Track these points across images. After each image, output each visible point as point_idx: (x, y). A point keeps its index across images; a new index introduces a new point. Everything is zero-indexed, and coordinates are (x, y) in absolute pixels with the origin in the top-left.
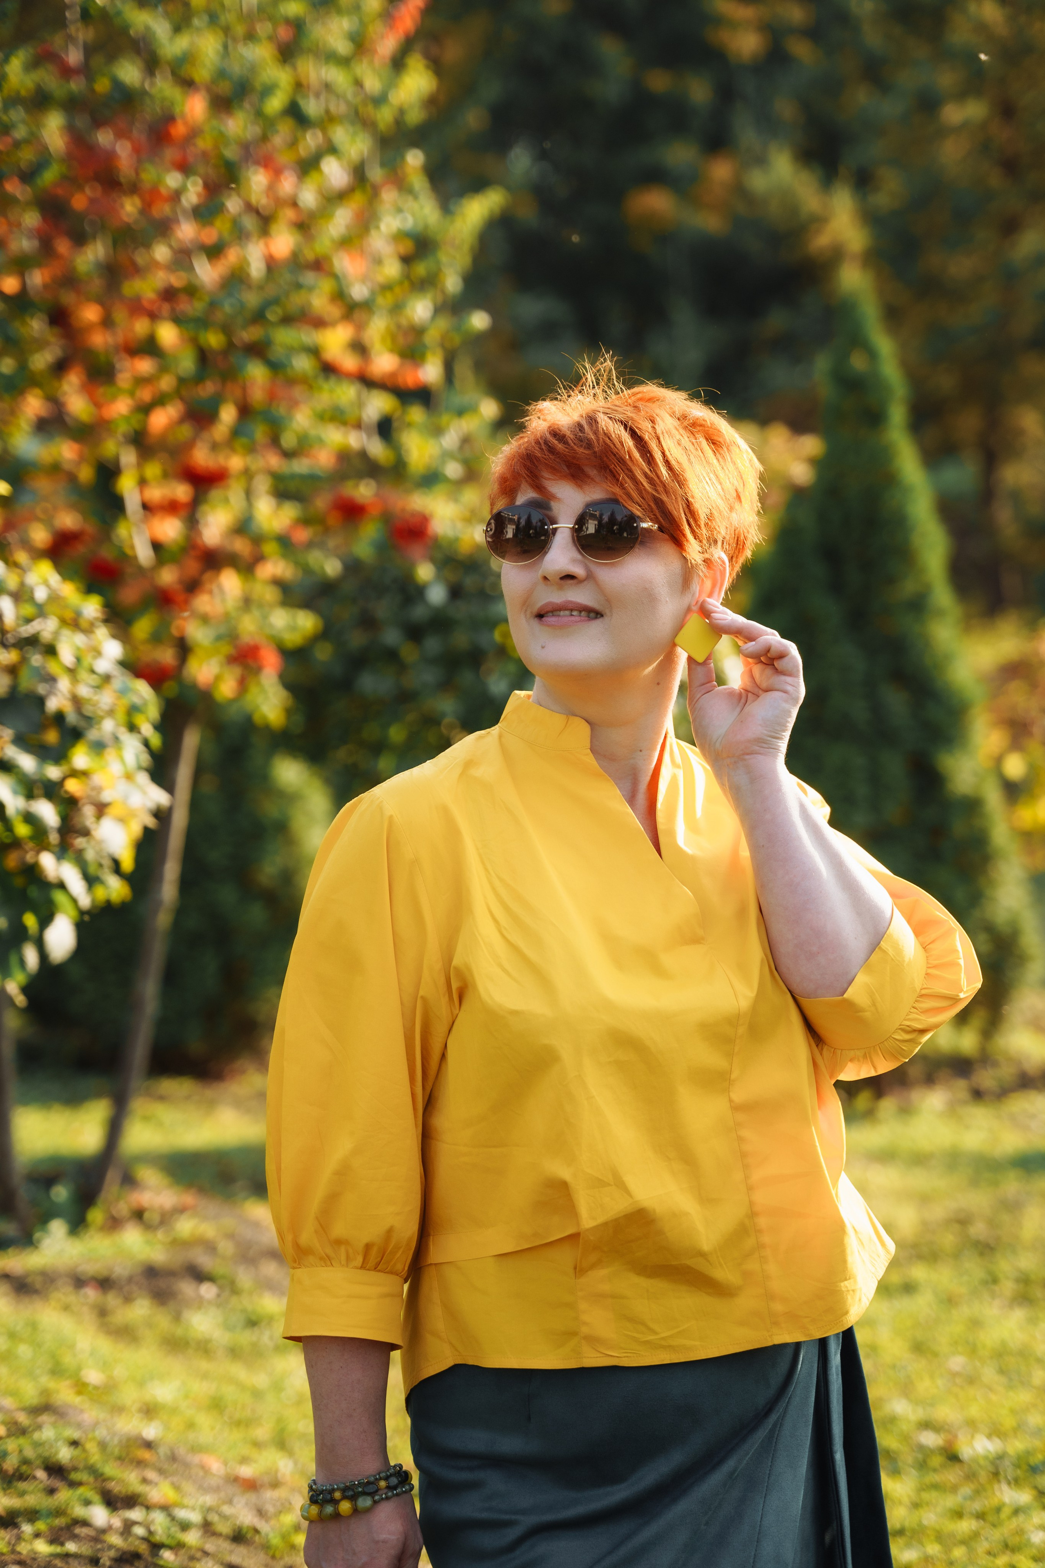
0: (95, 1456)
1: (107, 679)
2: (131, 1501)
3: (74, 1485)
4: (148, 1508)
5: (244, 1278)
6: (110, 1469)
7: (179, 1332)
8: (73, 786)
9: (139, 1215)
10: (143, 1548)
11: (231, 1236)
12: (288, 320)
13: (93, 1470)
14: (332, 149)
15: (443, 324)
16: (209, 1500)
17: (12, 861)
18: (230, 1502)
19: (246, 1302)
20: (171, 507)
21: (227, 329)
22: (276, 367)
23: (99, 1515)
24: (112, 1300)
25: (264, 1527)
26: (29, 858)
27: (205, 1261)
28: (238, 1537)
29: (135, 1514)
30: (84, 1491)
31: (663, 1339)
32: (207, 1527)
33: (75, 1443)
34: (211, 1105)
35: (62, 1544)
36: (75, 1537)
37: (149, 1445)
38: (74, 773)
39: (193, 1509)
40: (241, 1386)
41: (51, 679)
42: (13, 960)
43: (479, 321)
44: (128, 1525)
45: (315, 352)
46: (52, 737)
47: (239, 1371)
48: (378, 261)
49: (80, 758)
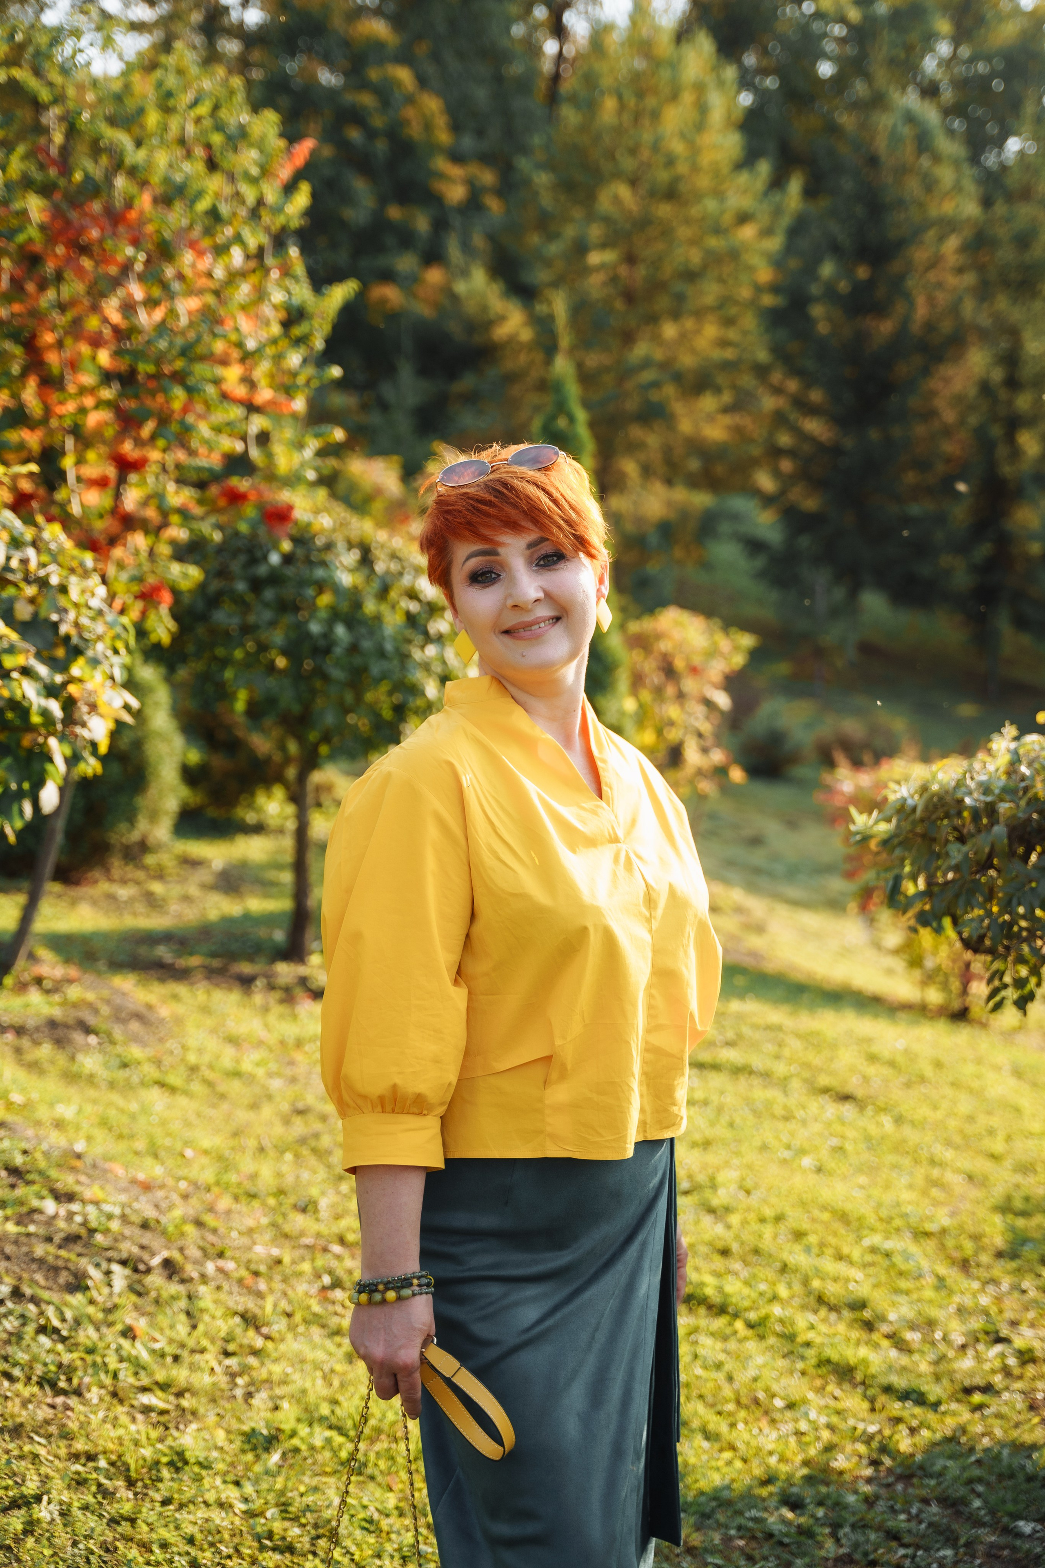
0: (42, 1164)
1: (100, 613)
2: (70, 1197)
3: (29, 1183)
4: (83, 1202)
5: (118, 1032)
6: (53, 1173)
7: (75, 1068)
8: (72, 689)
9: (39, 981)
10: (83, 1232)
11: (108, 1002)
12: (202, 358)
13: (41, 1173)
14: (238, 239)
15: (310, 371)
16: (123, 1198)
17: (27, 741)
18: (137, 1199)
19: (119, 1049)
20: (101, 483)
21: (158, 362)
22: (190, 390)
23: (50, 1206)
24: (25, 1042)
25: (163, 1220)
26: (41, 740)
27: (91, 1020)
28: (145, 1226)
29: (75, 1207)
30: (36, 1188)
31: (607, 1141)
32: (124, 1218)
33: (25, 1152)
34: (74, 903)
35: (26, 1226)
36: (33, 1221)
37: (79, 1156)
38: (71, 680)
39: (114, 1204)
40: (122, 1111)
41: (64, 611)
42: (15, 808)
43: (336, 372)
44: (70, 1216)
45: (217, 382)
46: (60, 653)
47: (115, 1097)
48: (267, 323)
49: (77, 669)
